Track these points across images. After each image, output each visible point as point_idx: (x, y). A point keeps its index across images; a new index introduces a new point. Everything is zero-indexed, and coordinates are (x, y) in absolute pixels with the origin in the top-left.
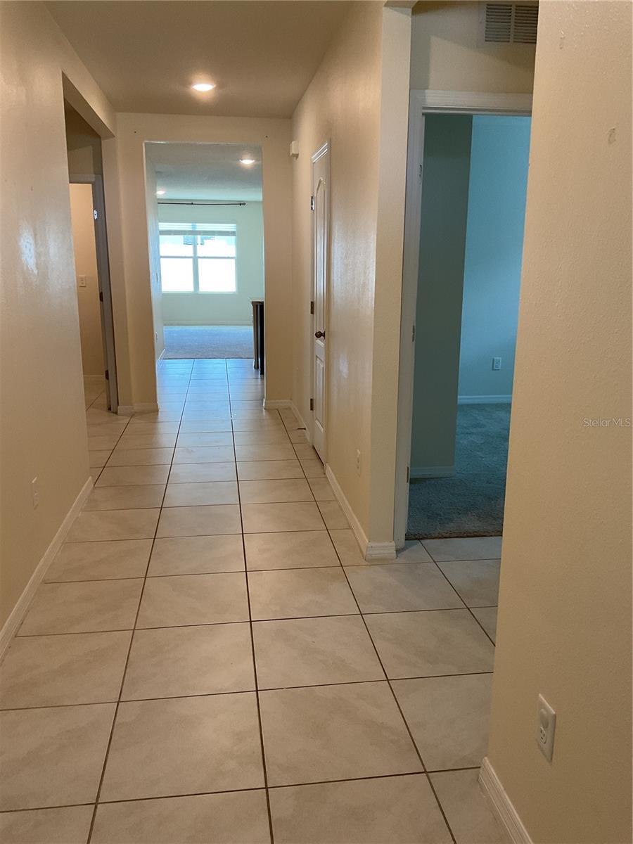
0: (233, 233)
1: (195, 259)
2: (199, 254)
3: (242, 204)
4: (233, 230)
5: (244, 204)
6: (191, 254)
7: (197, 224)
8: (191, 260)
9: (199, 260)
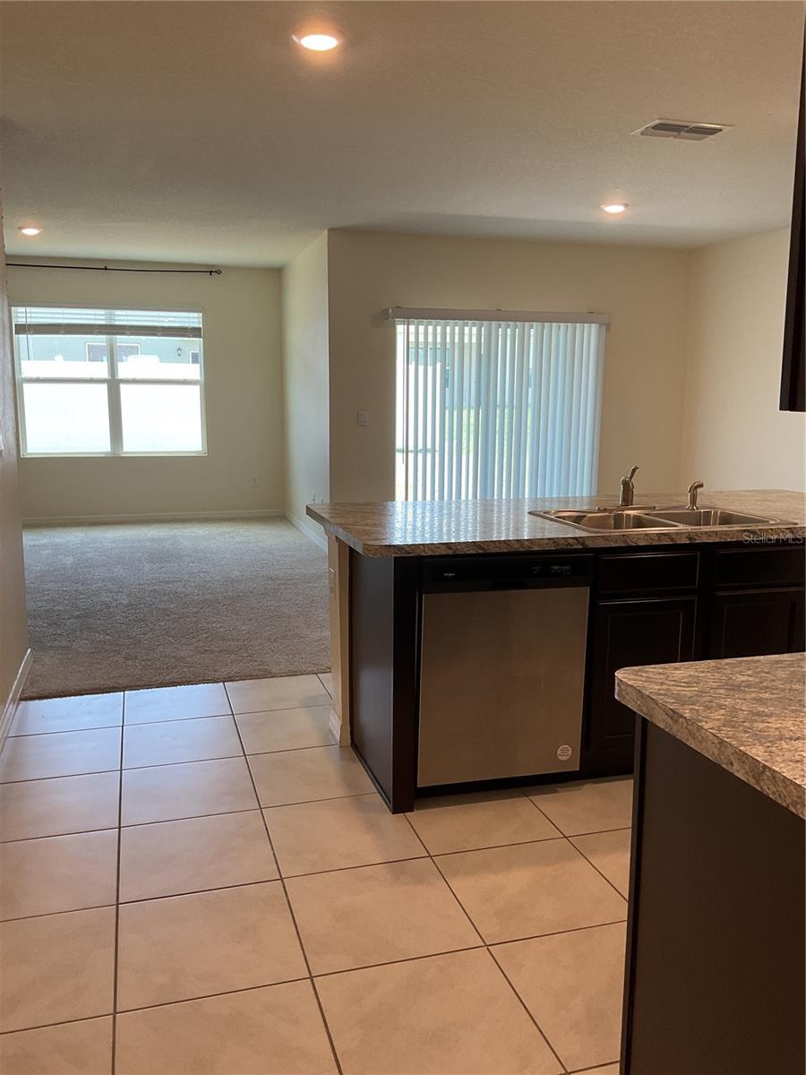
0: (195, 332)
1: (114, 385)
2: (121, 375)
3: (213, 271)
4: (196, 325)
5: (219, 272)
6: (105, 375)
7: (117, 312)
8: (104, 387)
9: (123, 387)
